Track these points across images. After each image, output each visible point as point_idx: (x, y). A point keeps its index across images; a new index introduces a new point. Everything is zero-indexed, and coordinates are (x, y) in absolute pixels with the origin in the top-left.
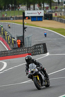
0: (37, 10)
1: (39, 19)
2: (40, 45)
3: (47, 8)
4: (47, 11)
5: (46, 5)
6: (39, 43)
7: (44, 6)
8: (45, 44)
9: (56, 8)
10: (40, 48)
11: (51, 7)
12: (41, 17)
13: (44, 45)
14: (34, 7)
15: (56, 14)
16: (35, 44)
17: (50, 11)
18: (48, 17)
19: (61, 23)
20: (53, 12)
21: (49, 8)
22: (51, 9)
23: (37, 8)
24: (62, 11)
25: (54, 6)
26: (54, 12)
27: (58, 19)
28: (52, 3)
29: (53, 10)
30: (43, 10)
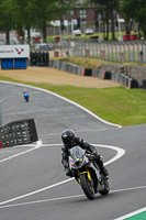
0: (15, 43)
1: (18, 64)
2: (22, 122)
3: (37, 40)
4: (37, 46)
5: (34, 34)
6: (19, 119)
7: (29, 34)
8: (32, 120)
9: (57, 39)
10: (21, 130)
11: (45, 37)
12: (24, 59)
13: (31, 123)
14: (8, 37)
15: (57, 54)
16: (10, 121)
17: (44, 47)
18: (40, 60)
19: (68, 74)
20: (49, 49)
21: (41, 40)
22: (45, 42)
23: (15, 39)
24: (69, 47)
25: (51, 34)
26: (53, 48)
27: (61, 65)
28: (48, 29)
29: (51, 45)
30: (29, 43)
